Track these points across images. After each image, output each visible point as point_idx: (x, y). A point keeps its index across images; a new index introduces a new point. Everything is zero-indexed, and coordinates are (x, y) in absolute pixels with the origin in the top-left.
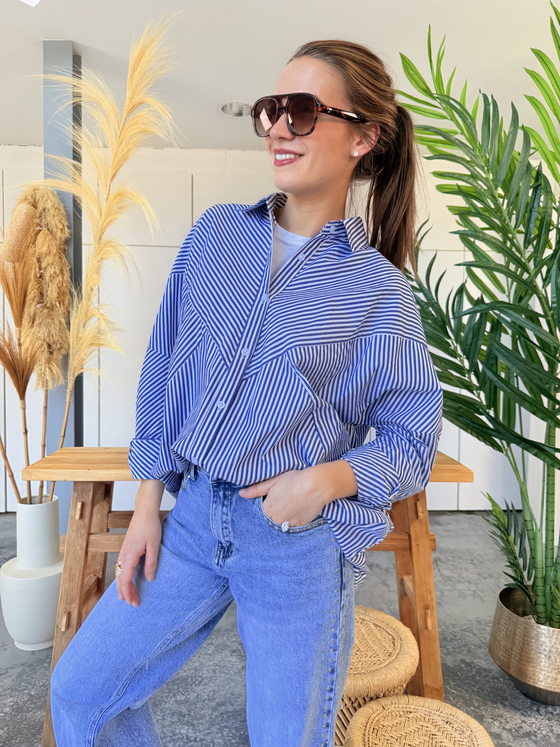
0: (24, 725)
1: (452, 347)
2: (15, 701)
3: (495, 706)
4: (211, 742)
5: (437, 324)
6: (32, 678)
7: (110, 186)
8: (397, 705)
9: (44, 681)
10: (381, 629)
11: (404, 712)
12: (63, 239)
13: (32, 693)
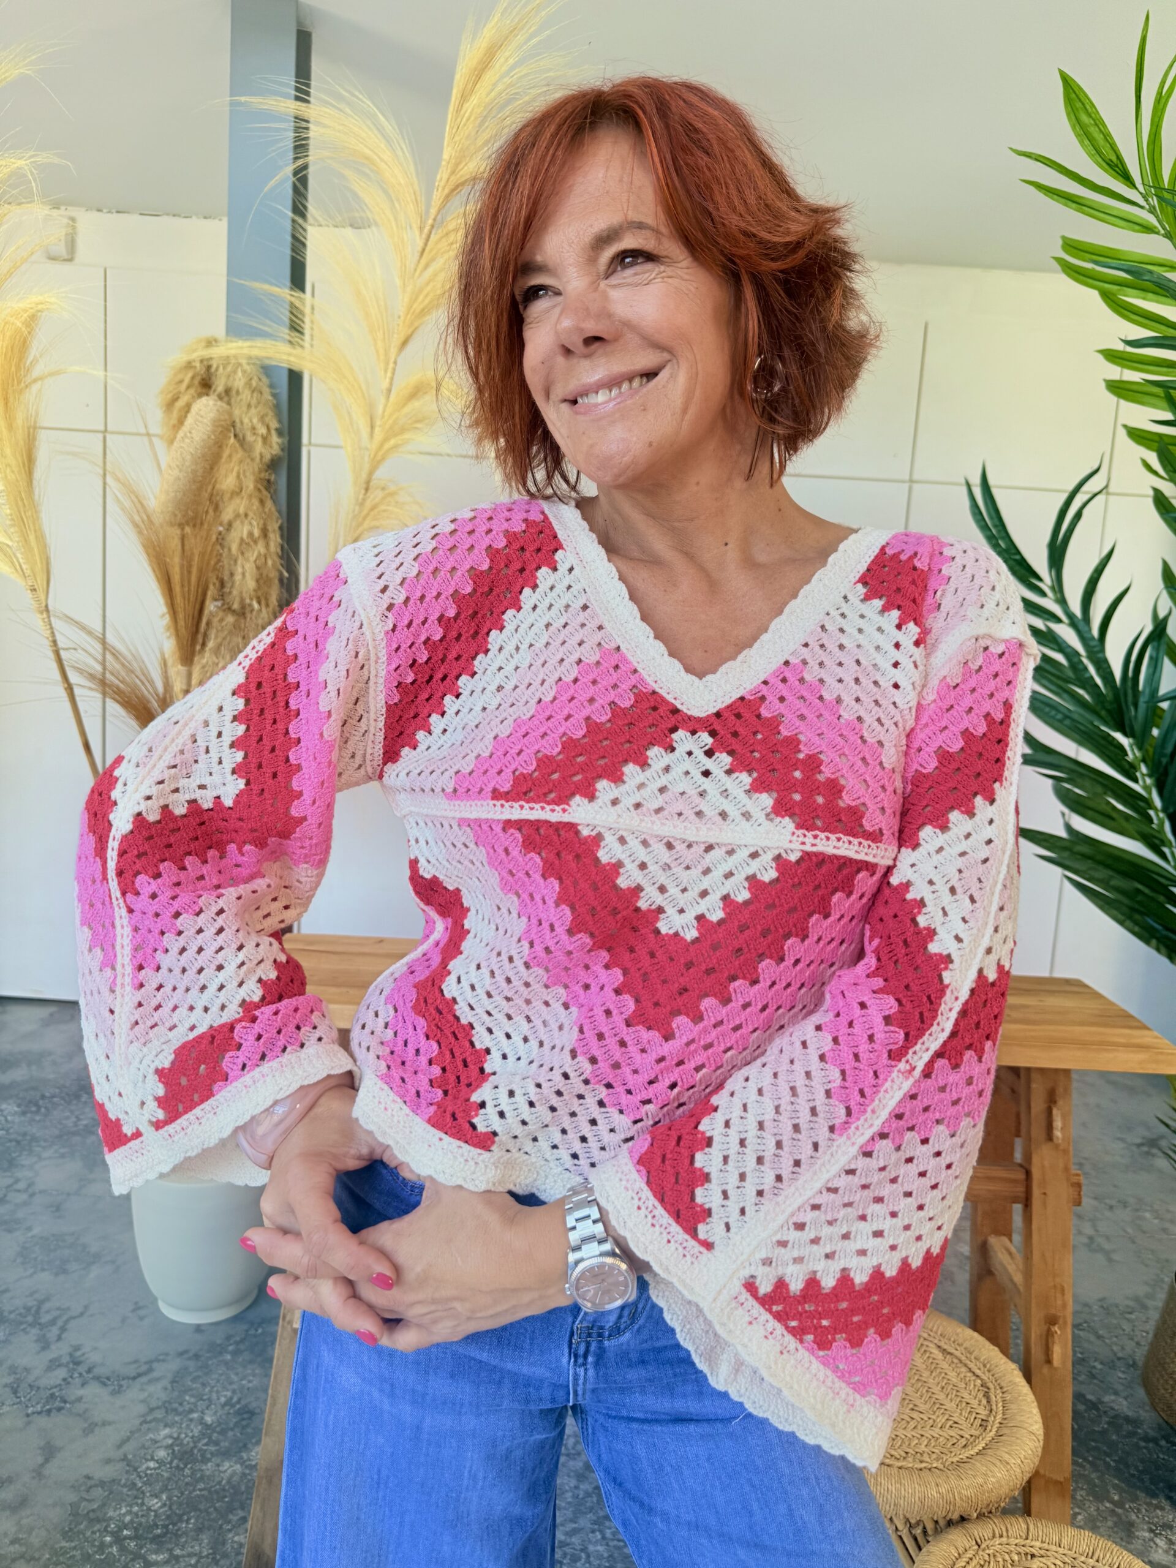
0: (200, 1490)
1: (1130, 757)
2: (175, 1435)
3: (1154, 1502)
4: (582, 1550)
5: (1104, 708)
6: (204, 1385)
7: (395, 363)
8: (1004, 1540)
9: (229, 1394)
10: (955, 1361)
11: (1019, 1554)
12: (267, 457)
13: (208, 1419)
